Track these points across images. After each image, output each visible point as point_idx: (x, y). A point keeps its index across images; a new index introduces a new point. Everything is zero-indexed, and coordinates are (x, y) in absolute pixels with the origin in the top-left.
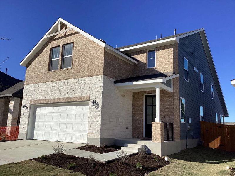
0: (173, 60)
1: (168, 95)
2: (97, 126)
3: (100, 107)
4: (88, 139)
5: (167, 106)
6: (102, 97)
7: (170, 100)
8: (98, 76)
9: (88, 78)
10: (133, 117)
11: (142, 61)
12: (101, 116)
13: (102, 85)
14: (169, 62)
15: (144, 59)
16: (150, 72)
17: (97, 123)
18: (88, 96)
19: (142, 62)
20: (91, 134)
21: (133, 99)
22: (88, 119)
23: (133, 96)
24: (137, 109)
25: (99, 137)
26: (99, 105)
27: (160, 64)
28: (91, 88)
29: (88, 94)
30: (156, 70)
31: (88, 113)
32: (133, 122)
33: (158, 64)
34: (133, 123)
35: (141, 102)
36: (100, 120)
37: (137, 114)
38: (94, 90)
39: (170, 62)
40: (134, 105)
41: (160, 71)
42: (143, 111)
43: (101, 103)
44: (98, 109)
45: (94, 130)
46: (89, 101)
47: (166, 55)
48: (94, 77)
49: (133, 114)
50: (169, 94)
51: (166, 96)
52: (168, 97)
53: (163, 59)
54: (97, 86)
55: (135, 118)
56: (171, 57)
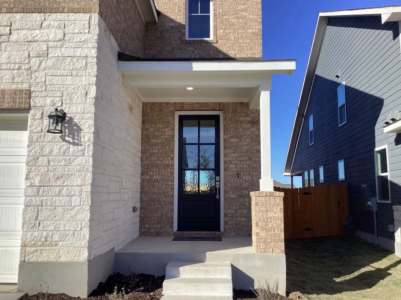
0: (261, 27)
1: (248, 119)
2: (73, 213)
3: (87, 135)
4: (24, 266)
5: (246, 147)
6: (96, 98)
7: (252, 129)
8: (72, 16)
9: (18, 16)
10: (142, 174)
11: (173, 18)
12: (89, 176)
13: (94, 52)
14: (251, 31)
15: (179, 11)
16: (196, 51)
17: (70, 201)
18: (21, 91)
19: (172, 20)
20: (43, 245)
21: (143, 122)
22: (23, 184)
23: (144, 115)
24: (156, 151)
25: (84, 256)
26: (79, 130)
27: (227, 31)
28: (35, 62)
29: (22, 82)
30: (214, 47)
31: (24, 159)
32: (142, 188)
33: (221, 31)
34: (142, 193)
35: (168, 132)
36: (89, 188)
37: (157, 166)
38: (54, 67)
39: (254, 31)
40: (146, 139)
41: (225, 52)
42: (173, 158)
43: (91, 122)
44: (74, 144)
45: (56, 229)
46: (28, 110)
47: (242, 10)
48: (54, 16)
49: (143, 166)
50: (252, 115)
51: (242, 119)
52: (249, 122)
53: (235, 20)
54: (66, 52)
55: (148, 177)
56: (256, 17)
